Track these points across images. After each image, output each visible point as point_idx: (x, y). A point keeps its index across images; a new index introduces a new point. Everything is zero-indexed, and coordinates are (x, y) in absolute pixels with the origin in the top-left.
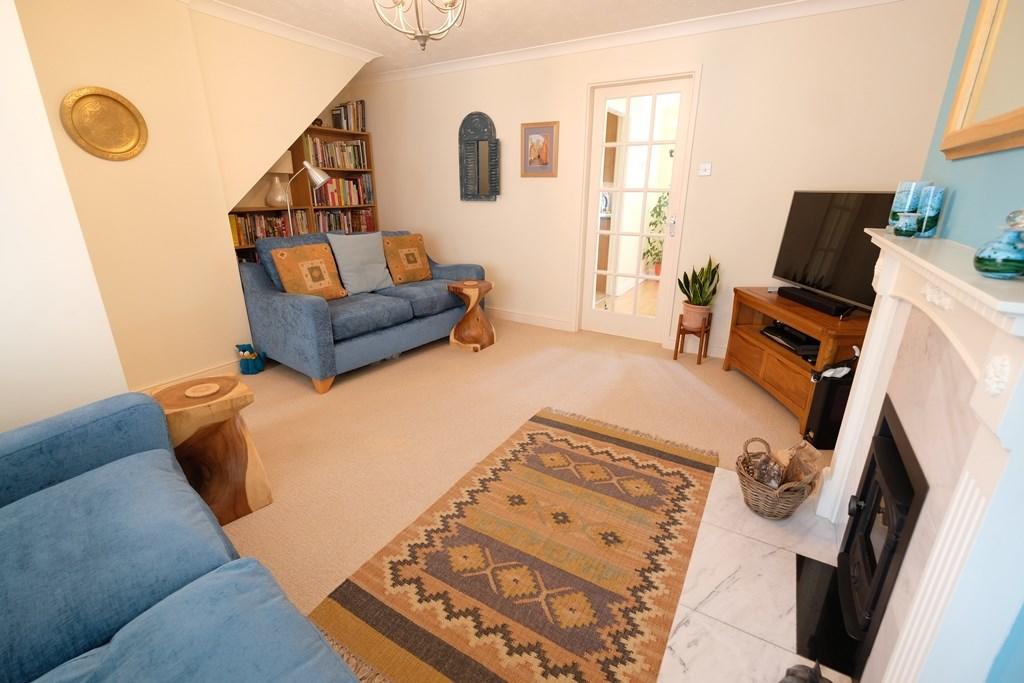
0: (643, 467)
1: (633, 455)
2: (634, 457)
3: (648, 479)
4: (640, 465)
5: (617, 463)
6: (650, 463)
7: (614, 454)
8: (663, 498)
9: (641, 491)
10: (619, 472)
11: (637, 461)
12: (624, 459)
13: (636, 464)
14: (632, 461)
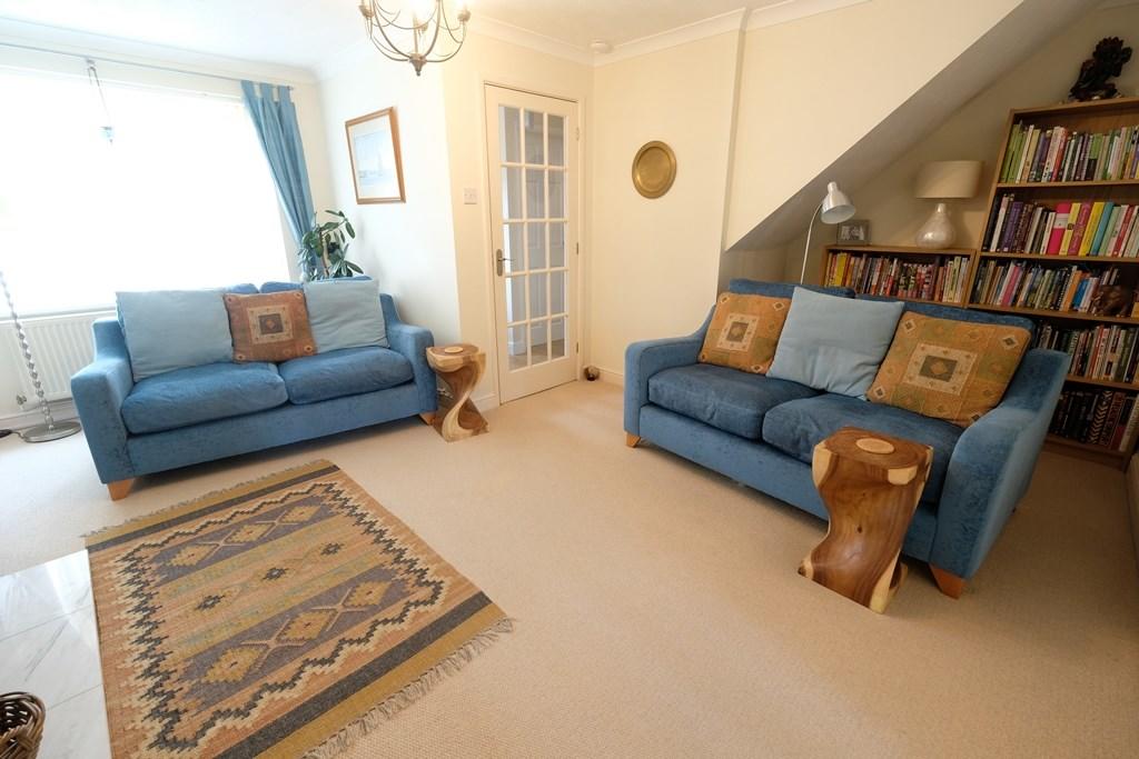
0: (257, 696)
1: (293, 696)
2: (287, 694)
3: (235, 686)
4: (266, 695)
5: (297, 663)
6: (255, 713)
7: (318, 669)
8: (187, 686)
9: (225, 665)
10: (279, 657)
11: (277, 695)
12: (297, 677)
13: (272, 688)
14: (283, 686)
